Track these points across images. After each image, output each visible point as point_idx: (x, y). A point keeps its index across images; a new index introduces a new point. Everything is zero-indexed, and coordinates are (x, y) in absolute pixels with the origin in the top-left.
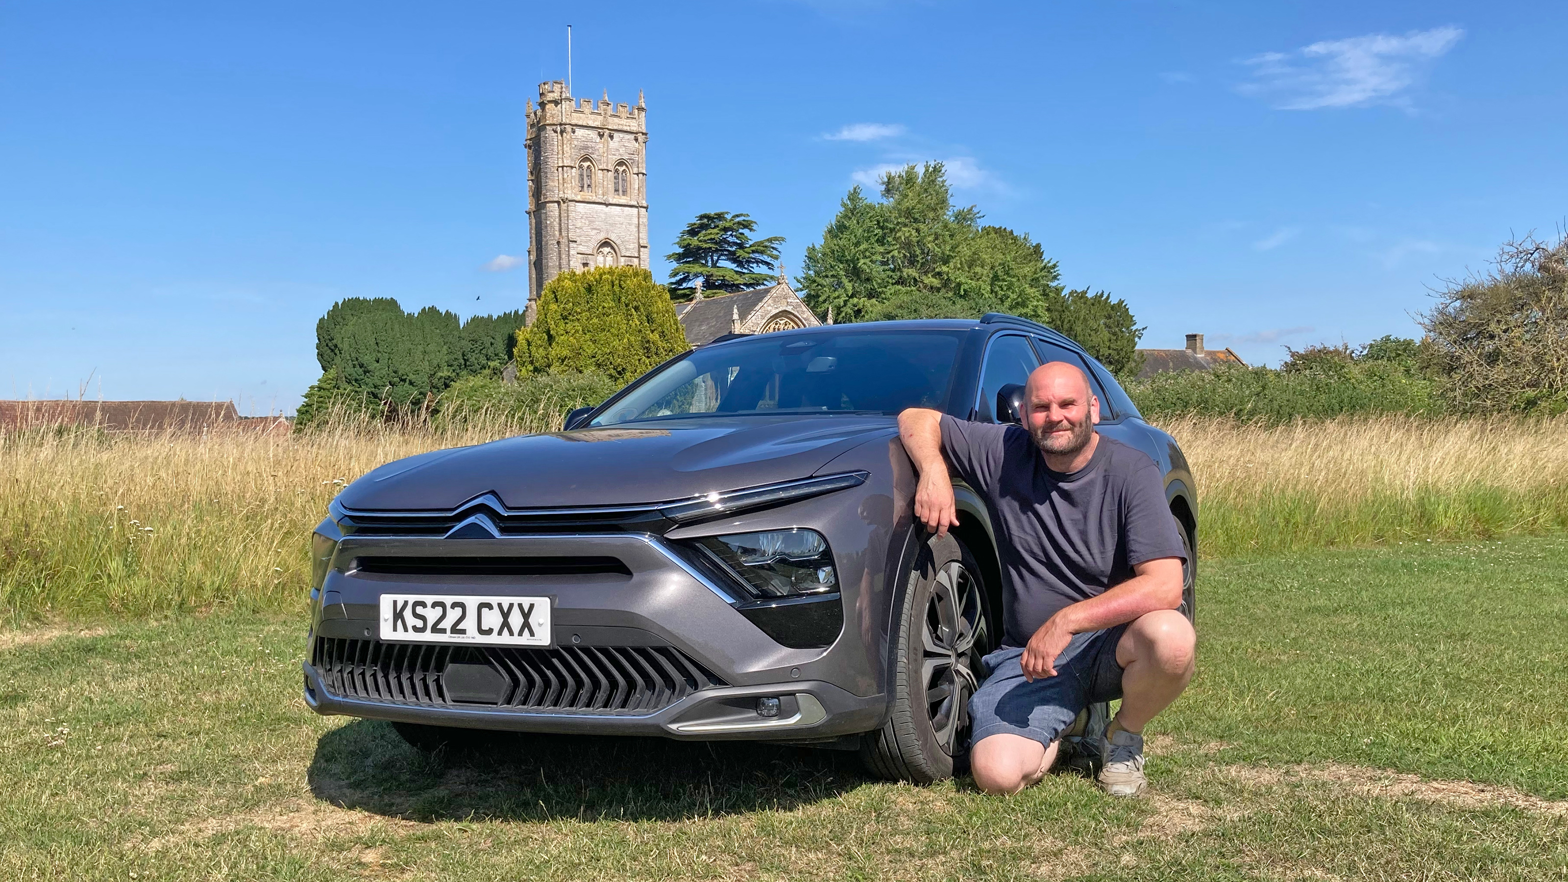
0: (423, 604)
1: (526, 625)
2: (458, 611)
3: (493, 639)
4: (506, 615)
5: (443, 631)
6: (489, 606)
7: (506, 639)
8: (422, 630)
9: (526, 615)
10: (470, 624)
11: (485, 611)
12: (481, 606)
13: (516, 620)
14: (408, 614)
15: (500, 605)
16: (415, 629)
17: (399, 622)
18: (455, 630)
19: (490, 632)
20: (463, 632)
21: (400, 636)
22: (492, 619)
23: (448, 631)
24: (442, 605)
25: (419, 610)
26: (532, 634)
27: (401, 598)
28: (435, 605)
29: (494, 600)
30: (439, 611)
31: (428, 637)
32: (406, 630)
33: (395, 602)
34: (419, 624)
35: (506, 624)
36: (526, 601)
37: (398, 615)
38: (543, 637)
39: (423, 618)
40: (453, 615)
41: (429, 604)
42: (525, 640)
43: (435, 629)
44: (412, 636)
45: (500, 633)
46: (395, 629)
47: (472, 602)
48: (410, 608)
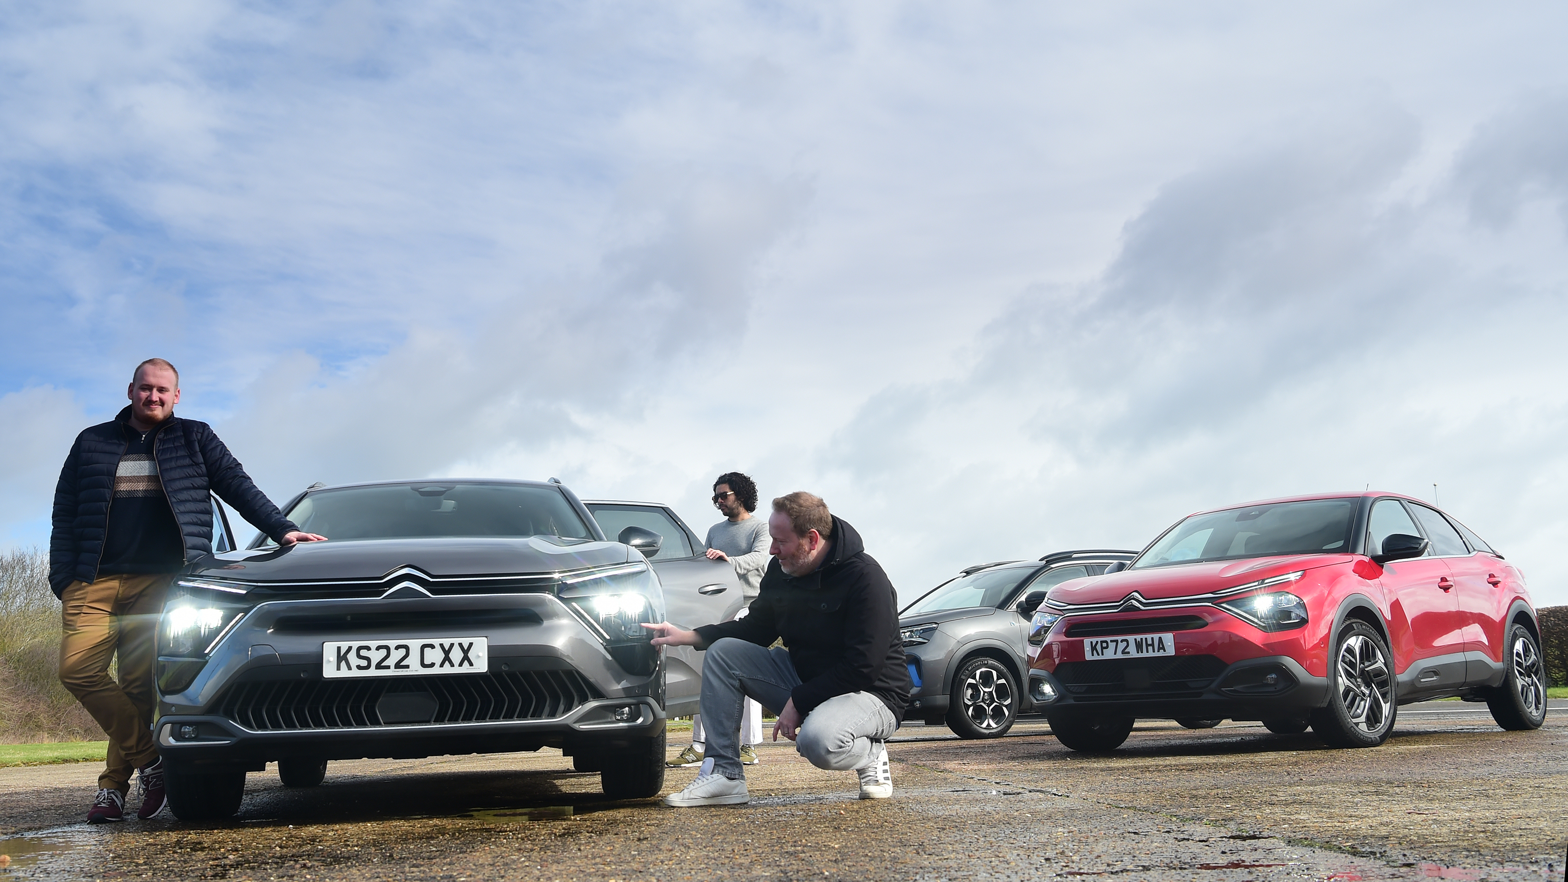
0: (368, 648)
1: (466, 658)
2: (403, 652)
3: (436, 671)
4: (447, 653)
5: (388, 667)
6: (432, 646)
7: (447, 670)
8: (368, 667)
9: (466, 652)
10: (413, 661)
11: (427, 650)
12: (424, 646)
13: (456, 655)
14: (352, 657)
15: (442, 645)
16: (359, 667)
17: (343, 664)
18: (398, 666)
19: (432, 665)
20: (407, 667)
21: (344, 673)
22: (435, 656)
23: (392, 667)
24: (387, 648)
25: (363, 653)
26: (471, 664)
27: (344, 645)
28: (379, 648)
29: (436, 642)
30: (383, 652)
31: (372, 672)
32: (350, 668)
33: (339, 649)
34: (364, 663)
35: (447, 659)
36: (465, 642)
37: (342, 658)
38: (481, 666)
39: (368, 659)
40: (399, 654)
41: (373, 648)
42: (466, 669)
43: (379, 666)
44: (356, 673)
45: (442, 665)
46: (338, 668)
47: (415, 644)
48: (354, 652)
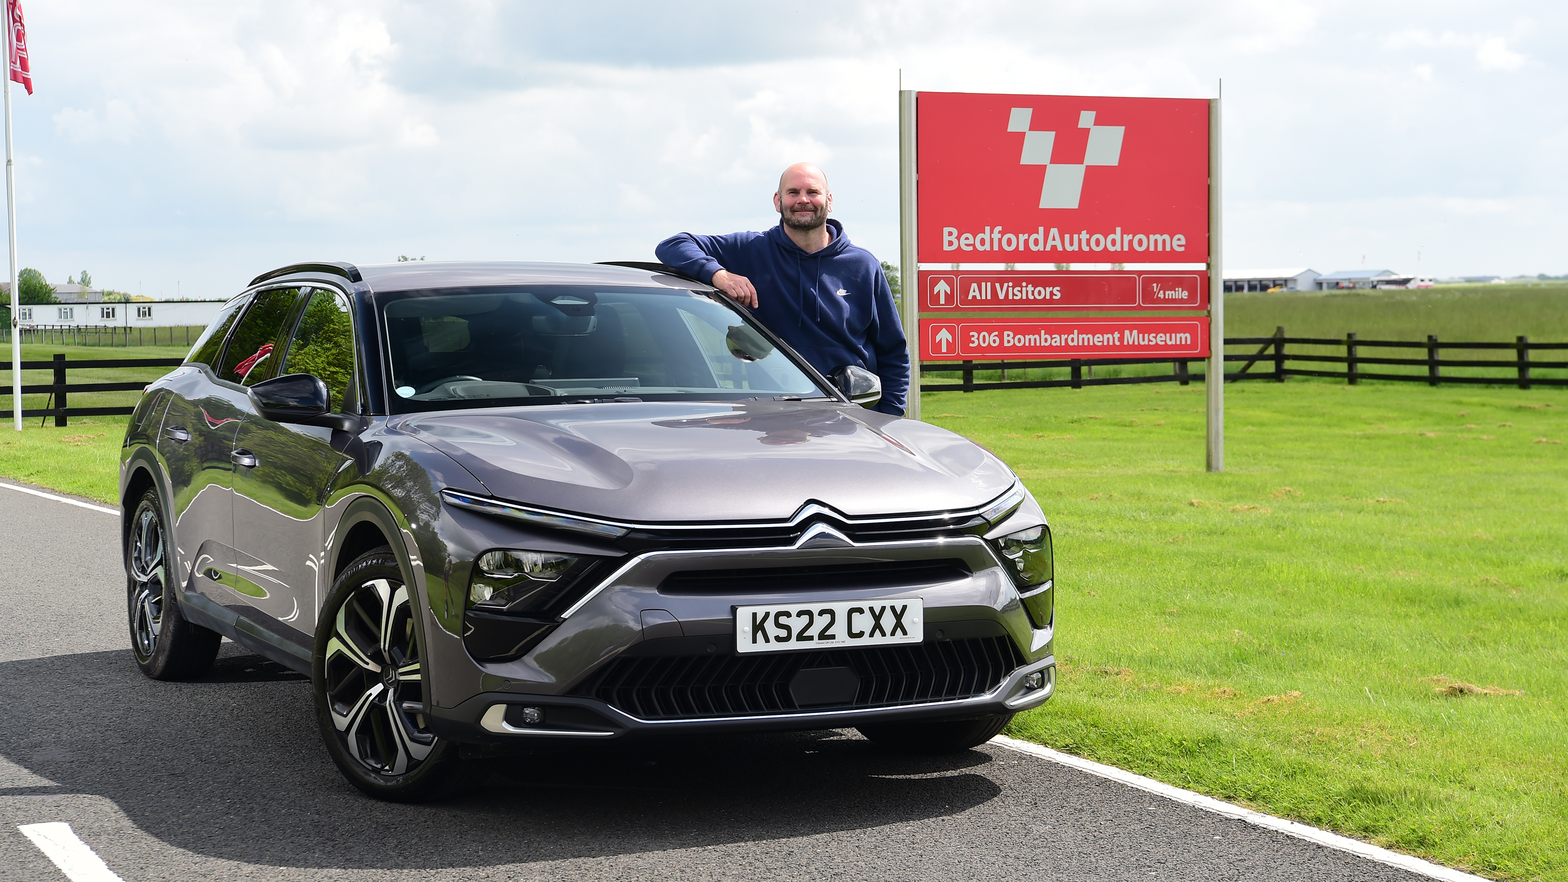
0: (788, 614)
1: (899, 625)
2: (827, 618)
3: (865, 641)
4: (877, 618)
5: (811, 638)
6: (861, 611)
7: (878, 640)
8: (788, 639)
9: (899, 616)
10: (839, 629)
11: (855, 616)
12: (851, 611)
13: (888, 621)
14: (769, 625)
15: (871, 609)
16: (778, 639)
17: (760, 635)
18: (822, 636)
19: (861, 634)
20: (833, 637)
21: (761, 646)
22: (862, 623)
23: (816, 638)
24: (809, 613)
25: (783, 620)
26: (905, 633)
27: (761, 611)
28: (800, 614)
29: (865, 605)
30: (805, 619)
31: (793, 645)
32: (767, 640)
33: (754, 615)
34: (783, 633)
35: (878, 626)
36: (898, 603)
37: (758, 627)
38: (916, 634)
39: (788, 628)
40: (820, 622)
41: (794, 614)
42: (899, 639)
43: (801, 637)
44: (774, 646)
45: (872, 635)
46: (754, 641)
47: (841, 608)
48: (771, 619)
